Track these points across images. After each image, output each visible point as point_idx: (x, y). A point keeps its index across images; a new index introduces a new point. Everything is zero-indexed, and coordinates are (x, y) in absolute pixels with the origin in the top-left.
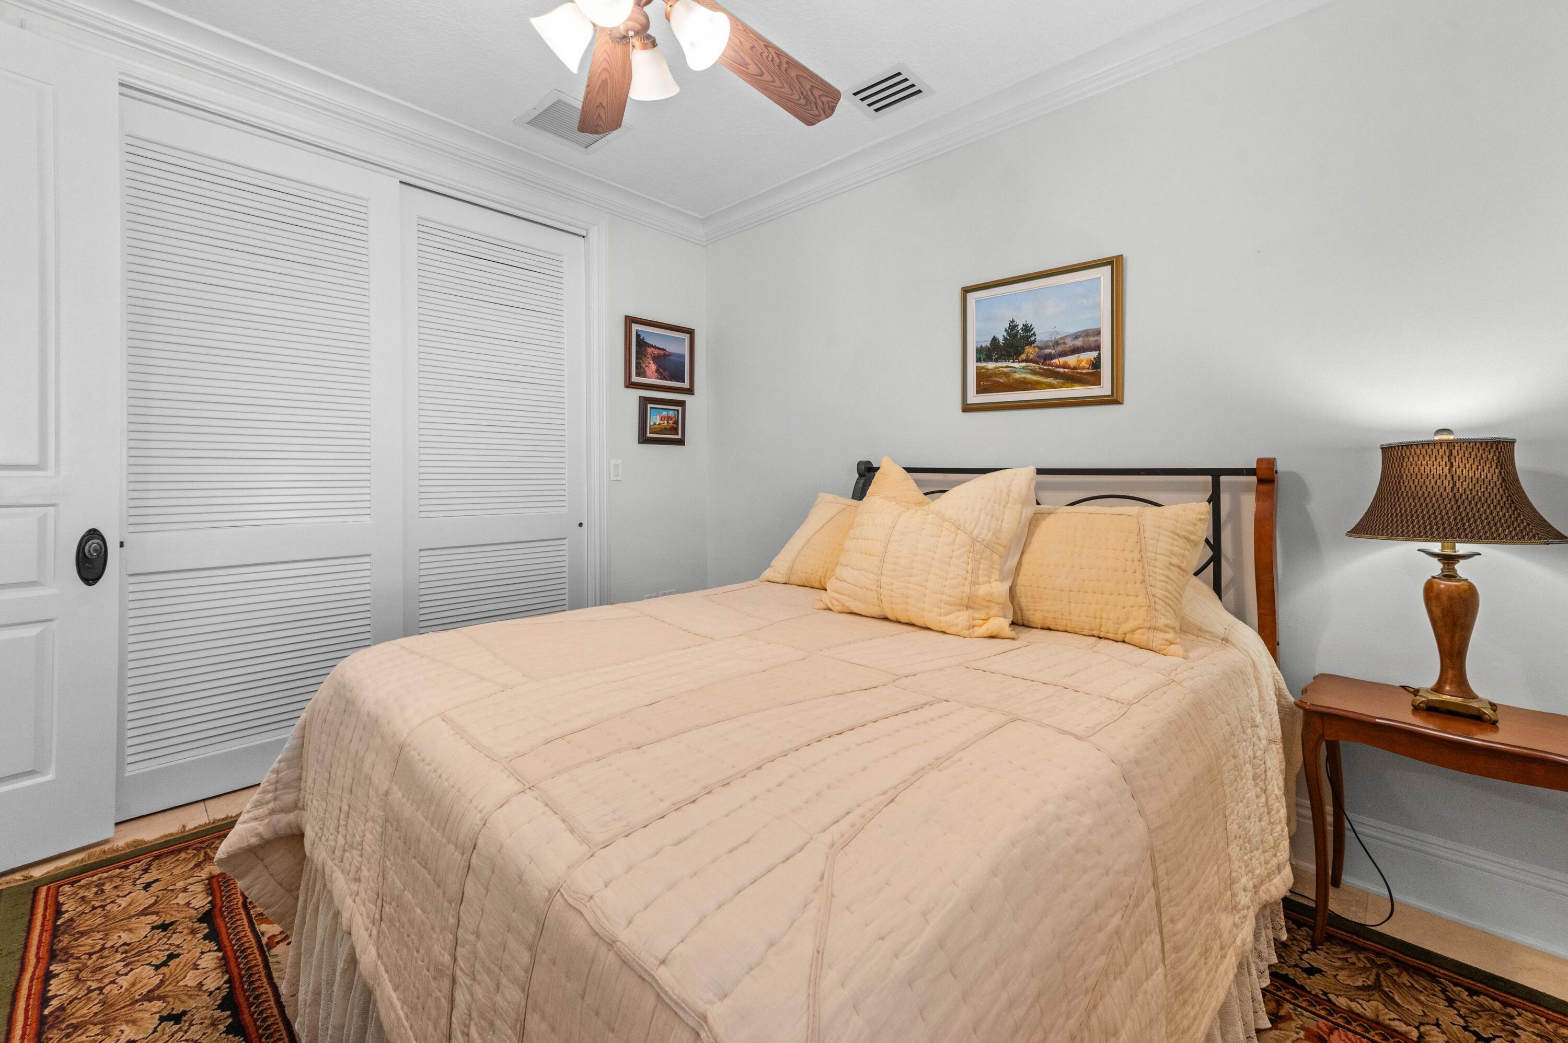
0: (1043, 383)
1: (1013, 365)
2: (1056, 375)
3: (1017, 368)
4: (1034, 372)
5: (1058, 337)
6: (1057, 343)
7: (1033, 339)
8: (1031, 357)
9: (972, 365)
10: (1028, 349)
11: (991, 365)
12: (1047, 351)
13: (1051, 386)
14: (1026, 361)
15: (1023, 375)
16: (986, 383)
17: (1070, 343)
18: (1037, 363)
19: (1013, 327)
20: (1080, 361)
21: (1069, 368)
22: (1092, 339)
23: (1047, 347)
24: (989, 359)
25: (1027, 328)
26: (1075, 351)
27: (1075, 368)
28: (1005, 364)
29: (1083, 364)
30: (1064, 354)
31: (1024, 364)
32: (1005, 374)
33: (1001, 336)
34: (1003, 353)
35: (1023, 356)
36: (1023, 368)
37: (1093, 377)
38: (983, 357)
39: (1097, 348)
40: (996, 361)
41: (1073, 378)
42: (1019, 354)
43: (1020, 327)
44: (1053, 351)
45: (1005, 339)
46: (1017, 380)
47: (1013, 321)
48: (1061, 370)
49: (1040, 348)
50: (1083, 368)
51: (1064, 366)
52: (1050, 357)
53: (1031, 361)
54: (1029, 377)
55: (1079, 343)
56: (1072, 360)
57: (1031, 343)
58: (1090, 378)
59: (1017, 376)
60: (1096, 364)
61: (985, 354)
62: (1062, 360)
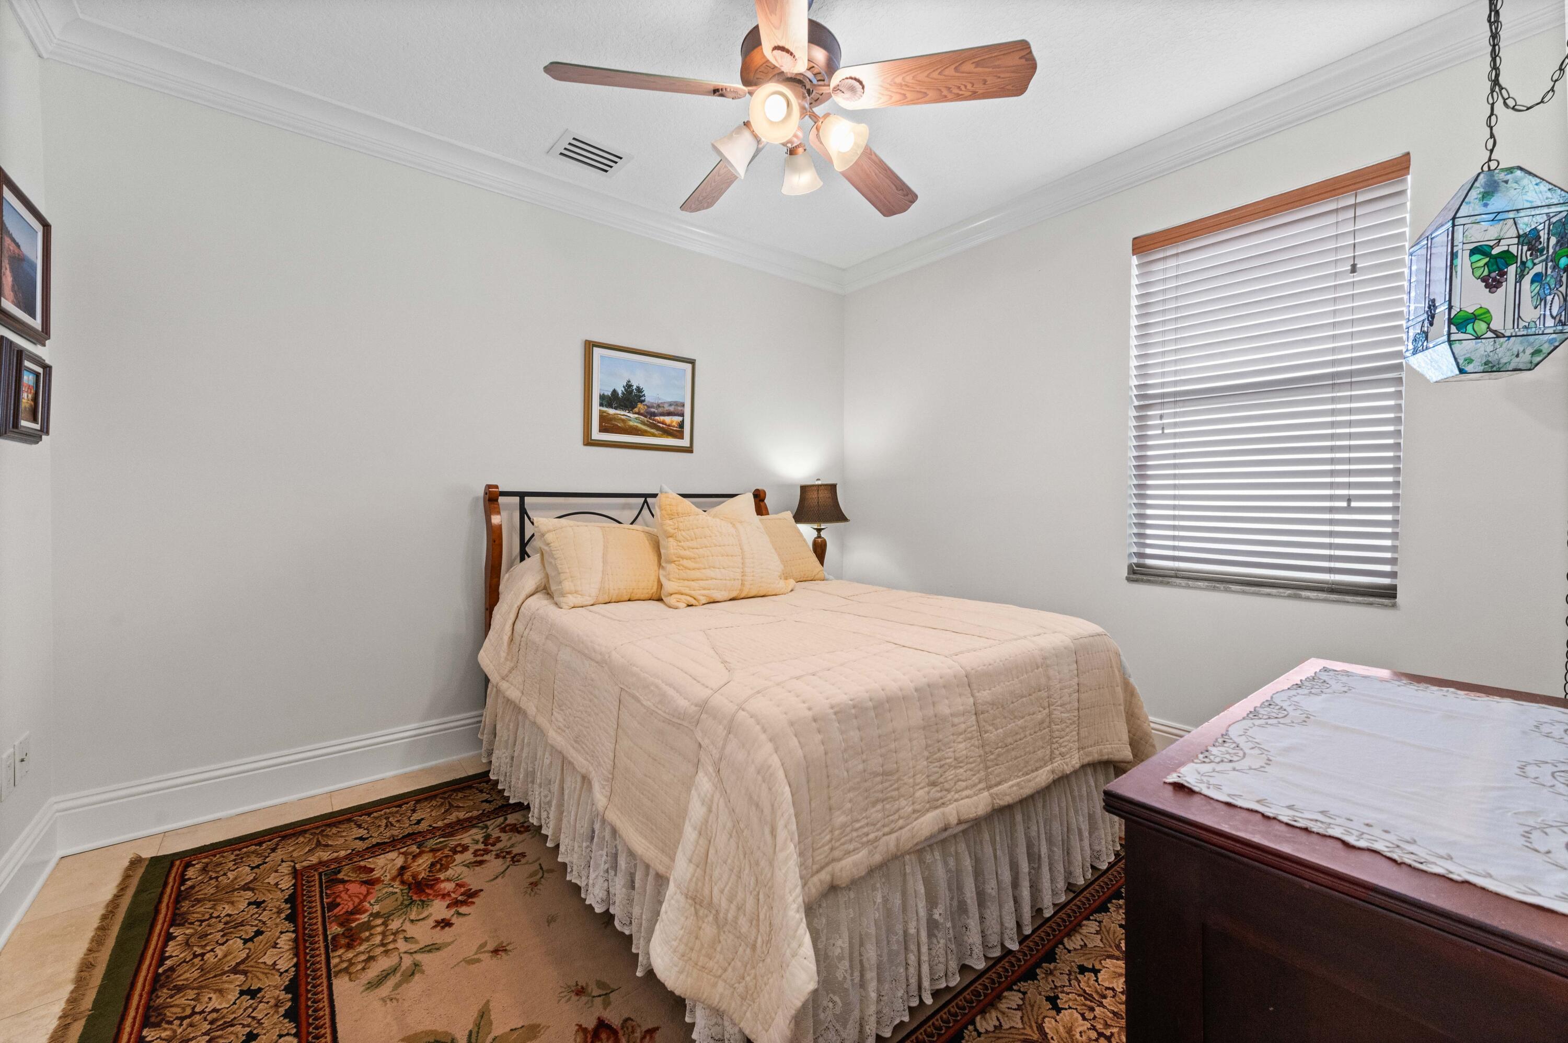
0: (649, 432)
1: (628, 414)
2: (658, 428)
3: (632, 418)
4: (643, 423)
5: (660, 402)
6: (659, 406)
7: (643, 398)
8: (642, 411)
9: (596, 408)
10: (640, 405)
11: (611, 411)
12: (653, 410)
13: (654, 435)
14: (638, 413)
15: (636, 424)
16: (607, 425)
17: (667, 408)
18: (646, 417)
19: (629, 386)
20: (672, 422)
21: (666, 425)
22: (680, 408)
23: (652, 407)
24: (610, 405)
25: (639, 390)
26: (669, 414)
27: (669, 426)
28: (622, 413)
29: (674, 424)
30: (663, 414)
31: (637, 416)
32: (623, 421)
33: (620, 390)
34: (622, 404)
35: (636, 410)
36: (636, 418)
37: (679, 434)
38: (605, 403)
39: (682, 415)
40: (616, 408)
41: (667, 432)
42: (633, 407)
43: (634, 387)
44: (656, 411)
45: (623, 393)
46: (631, 427)
47: (629, 381)
48: (661, 425)
49: (648, 407)
50: (674, 427)
51: (663, 423)
52: (654, 414)
53: (641, 414)
54: (640, 426)
55: (672, 409)
56: (668, 419)
57: (642, 401)
58: (678, 434)
59: (631, 423)
60: (681, 425)
61: (609, 400)
62: (662, 418)
